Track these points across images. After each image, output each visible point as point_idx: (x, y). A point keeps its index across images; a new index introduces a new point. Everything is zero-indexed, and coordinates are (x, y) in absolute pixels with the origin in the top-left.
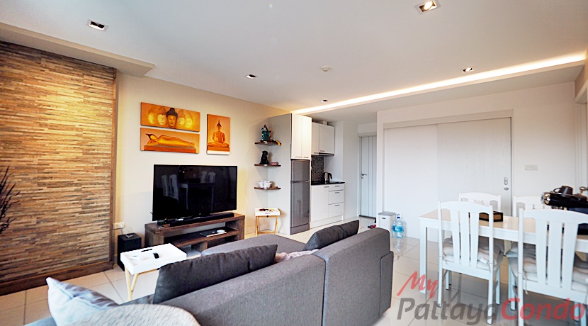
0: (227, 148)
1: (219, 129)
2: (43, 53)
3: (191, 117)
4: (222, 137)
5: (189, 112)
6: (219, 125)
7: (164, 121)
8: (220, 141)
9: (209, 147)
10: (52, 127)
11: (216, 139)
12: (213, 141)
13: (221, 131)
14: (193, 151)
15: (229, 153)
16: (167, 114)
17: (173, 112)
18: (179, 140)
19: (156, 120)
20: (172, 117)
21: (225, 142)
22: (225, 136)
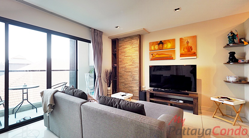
0: (195, 54)
1: (188, 44)
3: (170, 42)
4: (190, 49)
6: (187, 42)
7: (158, 47)
8: (189, 51)
9: (182, 55)
11: (185, 50)
12: (184, 52)
14: (172, 59)
15: (196, 57)
16: (159, 44)
17: (161, 43)
18: (164, 54)
19: (155, 48)
20: (161, 45)
21: (193, 51)
22: (193, 47)
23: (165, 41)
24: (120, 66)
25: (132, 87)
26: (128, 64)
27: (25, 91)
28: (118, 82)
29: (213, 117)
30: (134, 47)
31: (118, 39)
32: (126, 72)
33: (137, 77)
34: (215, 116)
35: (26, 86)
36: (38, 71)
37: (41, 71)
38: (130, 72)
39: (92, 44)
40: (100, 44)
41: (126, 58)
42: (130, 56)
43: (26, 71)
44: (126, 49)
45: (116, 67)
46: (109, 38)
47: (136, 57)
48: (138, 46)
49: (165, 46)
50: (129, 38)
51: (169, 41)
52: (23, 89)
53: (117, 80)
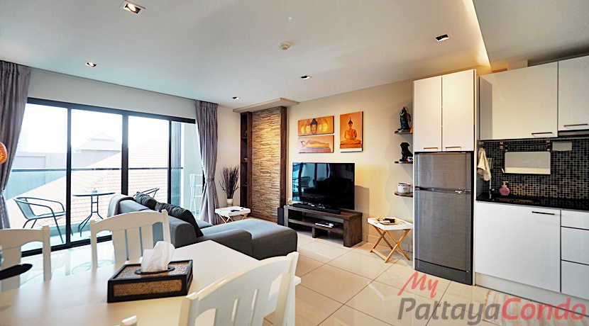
0: (360, 145)
1: (351, 126)
2: (262, 111)
3: (326, 122)
4: (353, 134)
5: (324, 118)
6: (351, 123)
7: (309, 130)
8: (352, 139)
9: (342, 145)
10: (263, 145)
11: (348, 137)
12: (345, 139)
13: (352, 128)
14: (329, 151)
15: (361, 149)
16: (311, 124)
17: (315, 122)
18: (319, 143)
19: (305, 131)
20: (314, 126)
21: (357, 139)
22: (357, 132)
23: (320, 118)
24: (254, 162)
25: (271, 199)
26: (265, 159)
27: (95, 199)
28: (251, 190)
29: (372, 251)
30: (274, 129)
31: (250, 113)
32: (263, 173)
33: (278, 183)
34: (373, 250)
35: (96, 191)
36: (109, 169)
37: (114, 169)
38: (268, 173)
39: (196, 124)
40: (211, 125)
41: (262, 147)
42: (268, 144)
43: (93, 169)
44: (263, 131)
45: (246, 163)
46: (234, 111)
47: (276, 146)
48: (279, 126)
49: (320, 128)
50: (267, 111)
51: (325, 119)
52: (91, 196)
53: (248, 186)
